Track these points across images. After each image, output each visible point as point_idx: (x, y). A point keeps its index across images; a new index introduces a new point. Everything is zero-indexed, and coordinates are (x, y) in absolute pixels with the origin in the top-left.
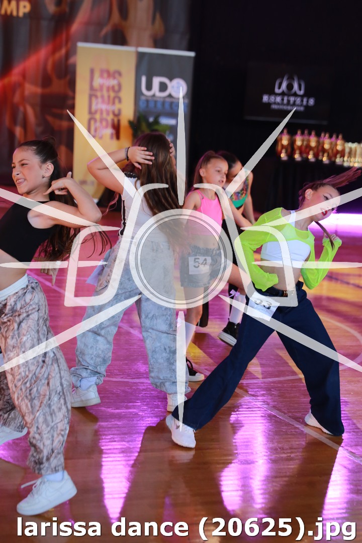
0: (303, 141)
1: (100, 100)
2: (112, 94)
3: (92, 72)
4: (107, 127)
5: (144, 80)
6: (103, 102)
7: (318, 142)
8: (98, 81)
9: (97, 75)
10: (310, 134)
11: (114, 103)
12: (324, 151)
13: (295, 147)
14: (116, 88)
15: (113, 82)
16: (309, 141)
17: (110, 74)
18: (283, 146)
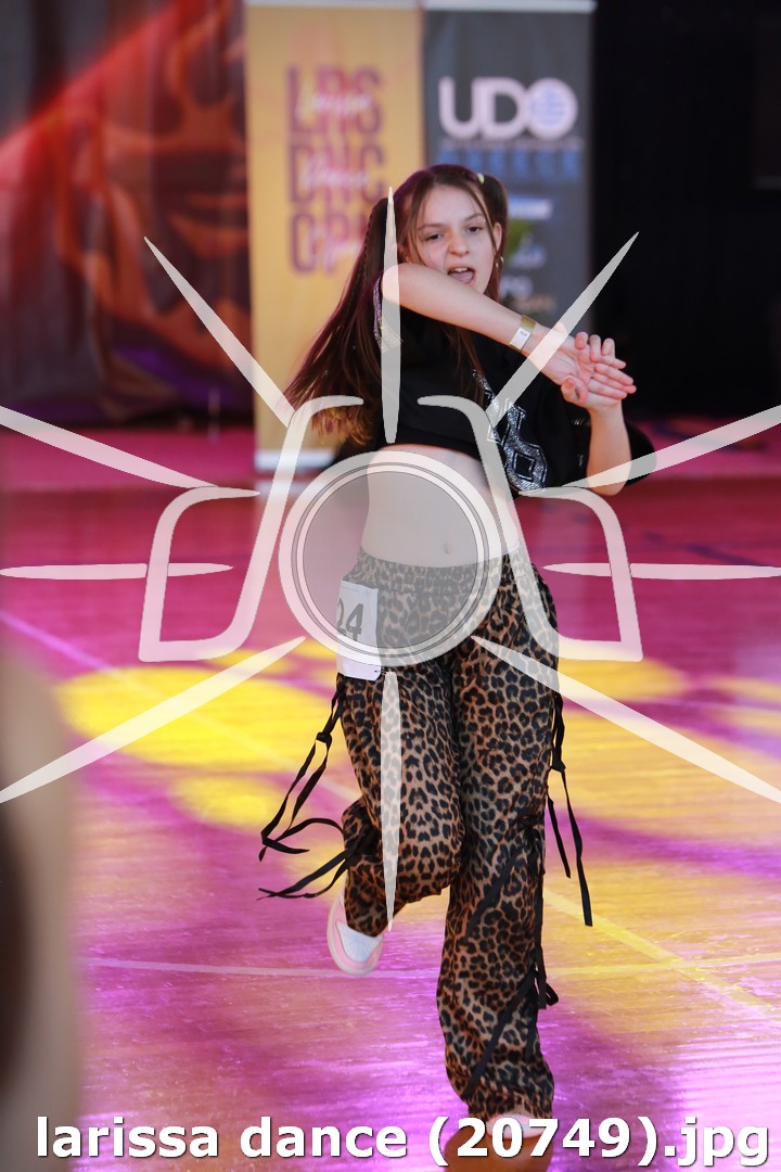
1: (321, 160)
2: (356, 140)
3: (293, 78)
4: (345, 237)
5: (447, 91)
6: (331, 164)
8: (312, 104)
9: (308, 86)
11: (362, 166)
14: (367, 120)
15: (356, 104)
17: (347, 82)
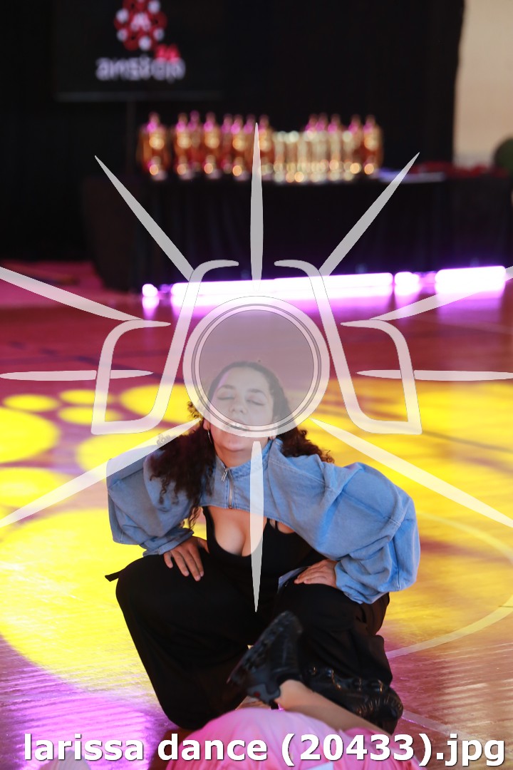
0: (191, 136)
7: (221, 138)
10: (203, 121)
12: (234, 154)
13: (177, 151)
16: (203, 138)
18: (154, 152)
